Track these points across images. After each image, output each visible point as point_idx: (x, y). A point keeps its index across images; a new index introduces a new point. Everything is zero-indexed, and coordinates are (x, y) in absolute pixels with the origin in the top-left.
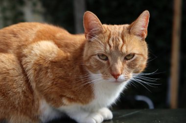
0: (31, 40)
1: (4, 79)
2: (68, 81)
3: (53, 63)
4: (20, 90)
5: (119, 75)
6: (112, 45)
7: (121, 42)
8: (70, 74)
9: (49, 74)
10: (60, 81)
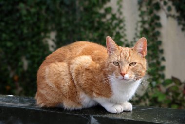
0: (78, 54)
1: (58, 78)
2: (95, 82)
3: (87, 70)
4: (66, 85)
5: (125, 74)
6: (122, 56)
7: (128, 55)
8: (97, 77)
9: (83, 77)
10: (90, 81)
